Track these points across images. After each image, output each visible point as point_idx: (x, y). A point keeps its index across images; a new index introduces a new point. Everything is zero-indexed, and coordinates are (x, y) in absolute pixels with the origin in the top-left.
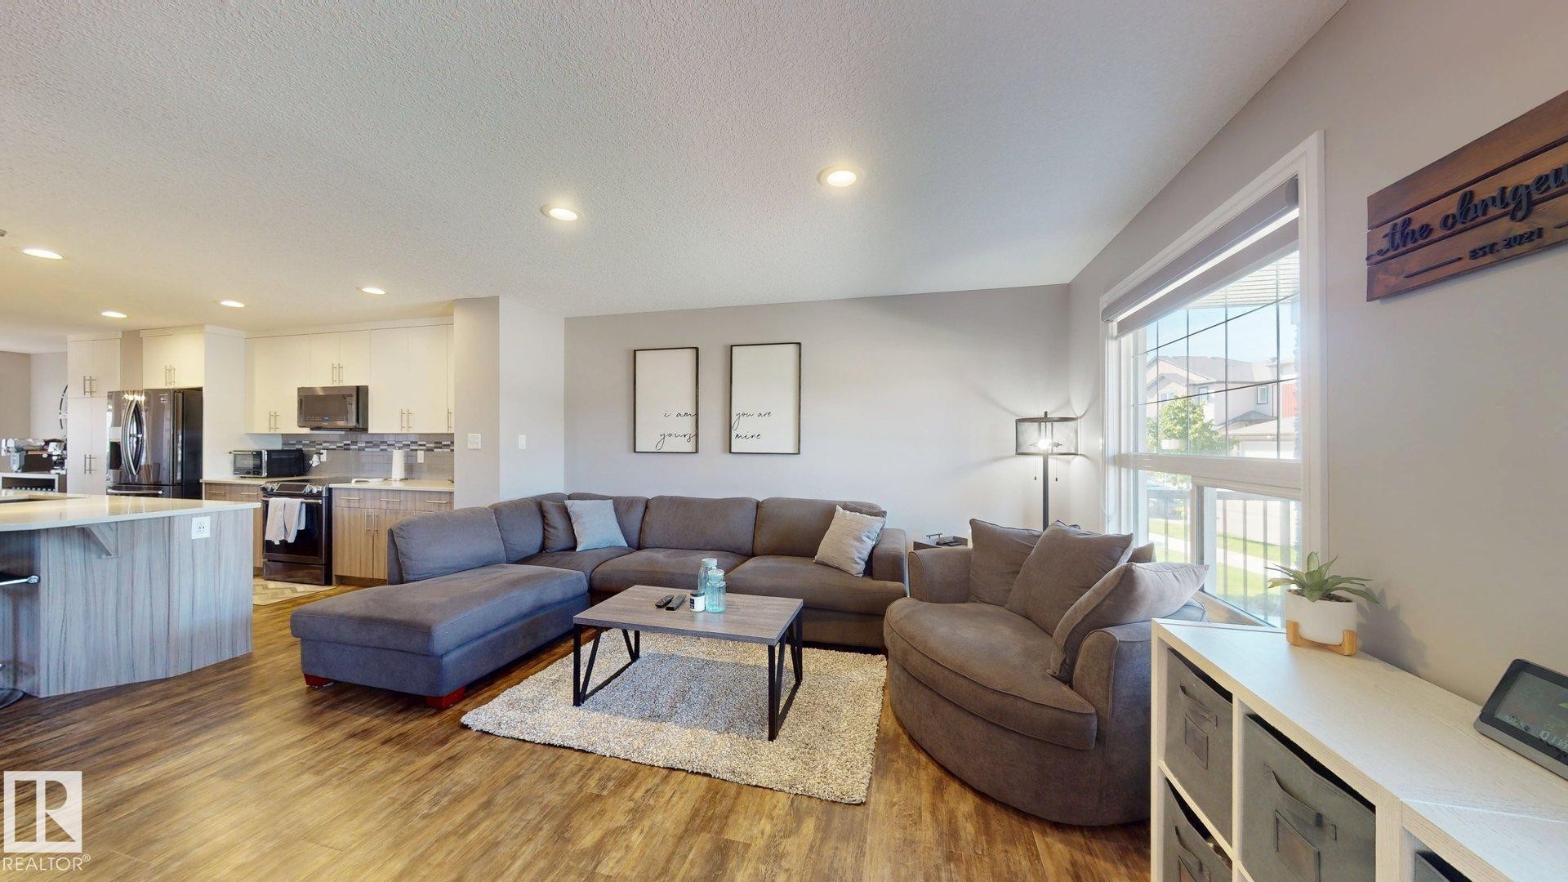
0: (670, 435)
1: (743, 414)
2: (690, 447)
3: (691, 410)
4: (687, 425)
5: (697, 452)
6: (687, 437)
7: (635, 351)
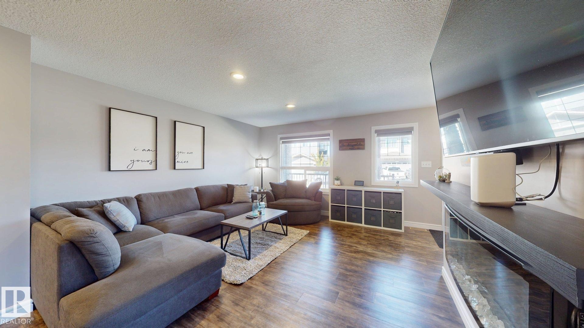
0: (138, 161)
1: (181, 152)
2: (152, 167)
3: (152, 148)
4: (150, 156)
5: (156, 169)
6: (150, 162)
7: (110, 109)
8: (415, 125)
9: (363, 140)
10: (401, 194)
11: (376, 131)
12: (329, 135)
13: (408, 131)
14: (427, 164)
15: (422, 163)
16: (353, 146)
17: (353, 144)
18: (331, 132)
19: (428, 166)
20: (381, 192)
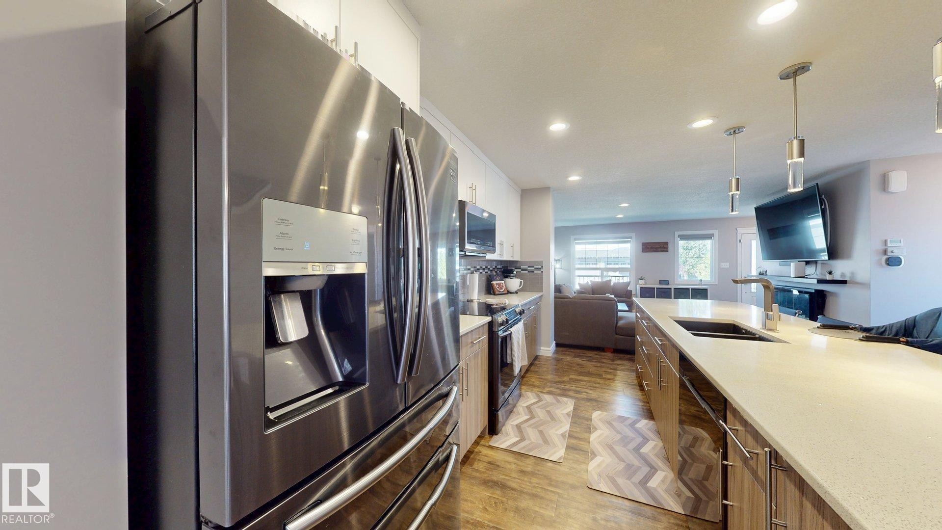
8: (715, 232)
9: (667, 243)
10: (707, 289)
11: (679, 236)
12: (631, 238)
13: (709, 237)
14: (725, 265)
15: (722, 264)
16: (656, 248)
17: (657, 246)
18: (633, 235)
19: (726, 267)
20: (689, 289)
